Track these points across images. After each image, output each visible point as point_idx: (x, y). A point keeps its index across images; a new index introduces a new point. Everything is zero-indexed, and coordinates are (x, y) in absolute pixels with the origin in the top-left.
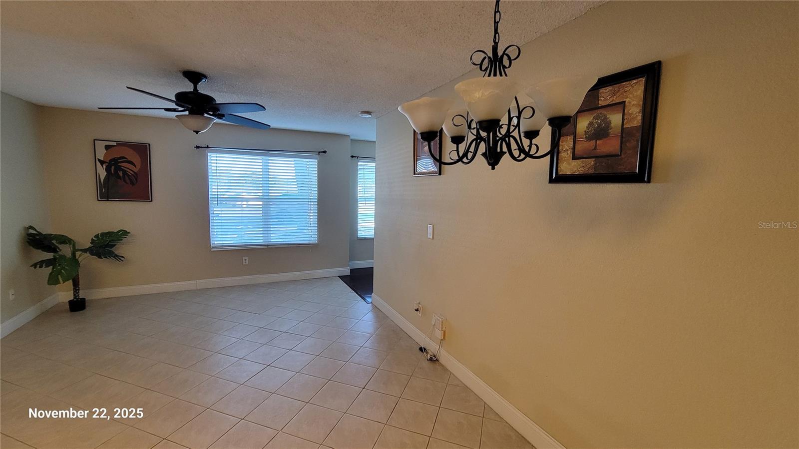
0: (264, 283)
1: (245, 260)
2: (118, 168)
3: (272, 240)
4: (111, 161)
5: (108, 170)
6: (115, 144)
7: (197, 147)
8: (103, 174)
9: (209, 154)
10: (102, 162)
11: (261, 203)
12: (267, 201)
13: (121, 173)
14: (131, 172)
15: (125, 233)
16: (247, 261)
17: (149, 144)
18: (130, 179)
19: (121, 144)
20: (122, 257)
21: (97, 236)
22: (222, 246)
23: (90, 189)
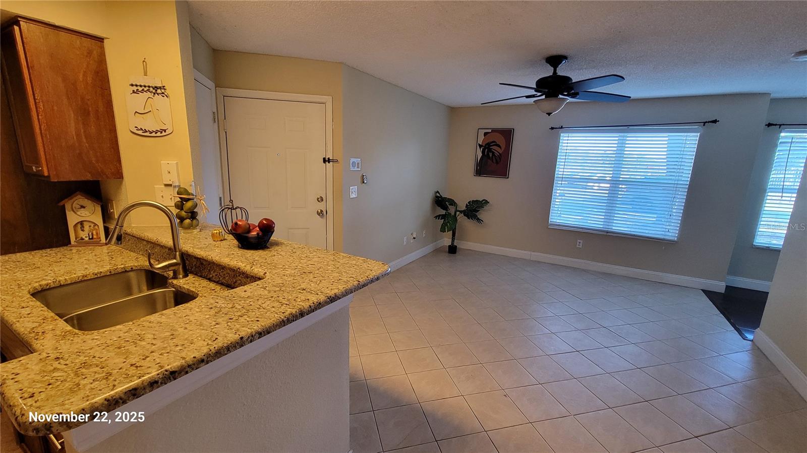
0: (595, 271)
1: (580, 243)
2: (490, 150)
3: (613, 228)
4: (486, 145)
5: (483, 152)
6: (490, 131)
7: (552, 128)
8: (480, 155)
9: (562, 135)
10: (480, 146)
11: (609, 185)
12: (615, 183)
13: (491, 155)
14: (497, 153)
15: (487, 202)
16: (581, 244)
17: (513, 129)
18: (495, 158)
19: (494, 131)
20: (482, 221)
21: (469, 202)
22: (559, 225)
23: (470, 166)
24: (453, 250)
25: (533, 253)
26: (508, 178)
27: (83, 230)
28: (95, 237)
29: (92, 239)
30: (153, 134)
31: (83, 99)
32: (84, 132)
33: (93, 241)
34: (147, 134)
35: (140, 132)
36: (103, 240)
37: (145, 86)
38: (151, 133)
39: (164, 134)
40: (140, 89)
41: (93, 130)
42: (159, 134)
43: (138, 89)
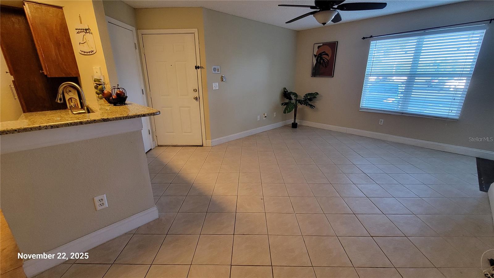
1: (381, 121)
2: (321, 58)
3: (408, 110)
4: (319, 55)
5: (317, 60)
6: (322, 44)
7: (364, 38)
8: (315, 62)
9: (371, 42)
10: (315, 56)
11: (406, 78)
12: (412, 76)
13: (322, 61)
14: (326, 60)
15: (317, 94)
17: (337, 42)
18: (325, 64)
19: (325, 44)
20: (314, 107)
21: (306, 95)
22: (367, 109)
23: (309, 70)
24: (294, 125)
25: (348, 129)
26: (333, 77)
27: (72, 102)
28: (76, 105)
29: (75, 106)
30: (88, 54)
31: (56, 38)
32: (59, 54)
33: (76, 107)
34: (86, 54)
35: (83, 53)
36: (80, 107)
37: (82, 29)
38: (87, 53)
39: (93, 53)
40: (80, 31)
41: (63, 53)
42: (90, 53)
43: (79, 31)
